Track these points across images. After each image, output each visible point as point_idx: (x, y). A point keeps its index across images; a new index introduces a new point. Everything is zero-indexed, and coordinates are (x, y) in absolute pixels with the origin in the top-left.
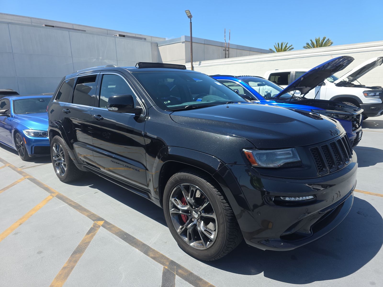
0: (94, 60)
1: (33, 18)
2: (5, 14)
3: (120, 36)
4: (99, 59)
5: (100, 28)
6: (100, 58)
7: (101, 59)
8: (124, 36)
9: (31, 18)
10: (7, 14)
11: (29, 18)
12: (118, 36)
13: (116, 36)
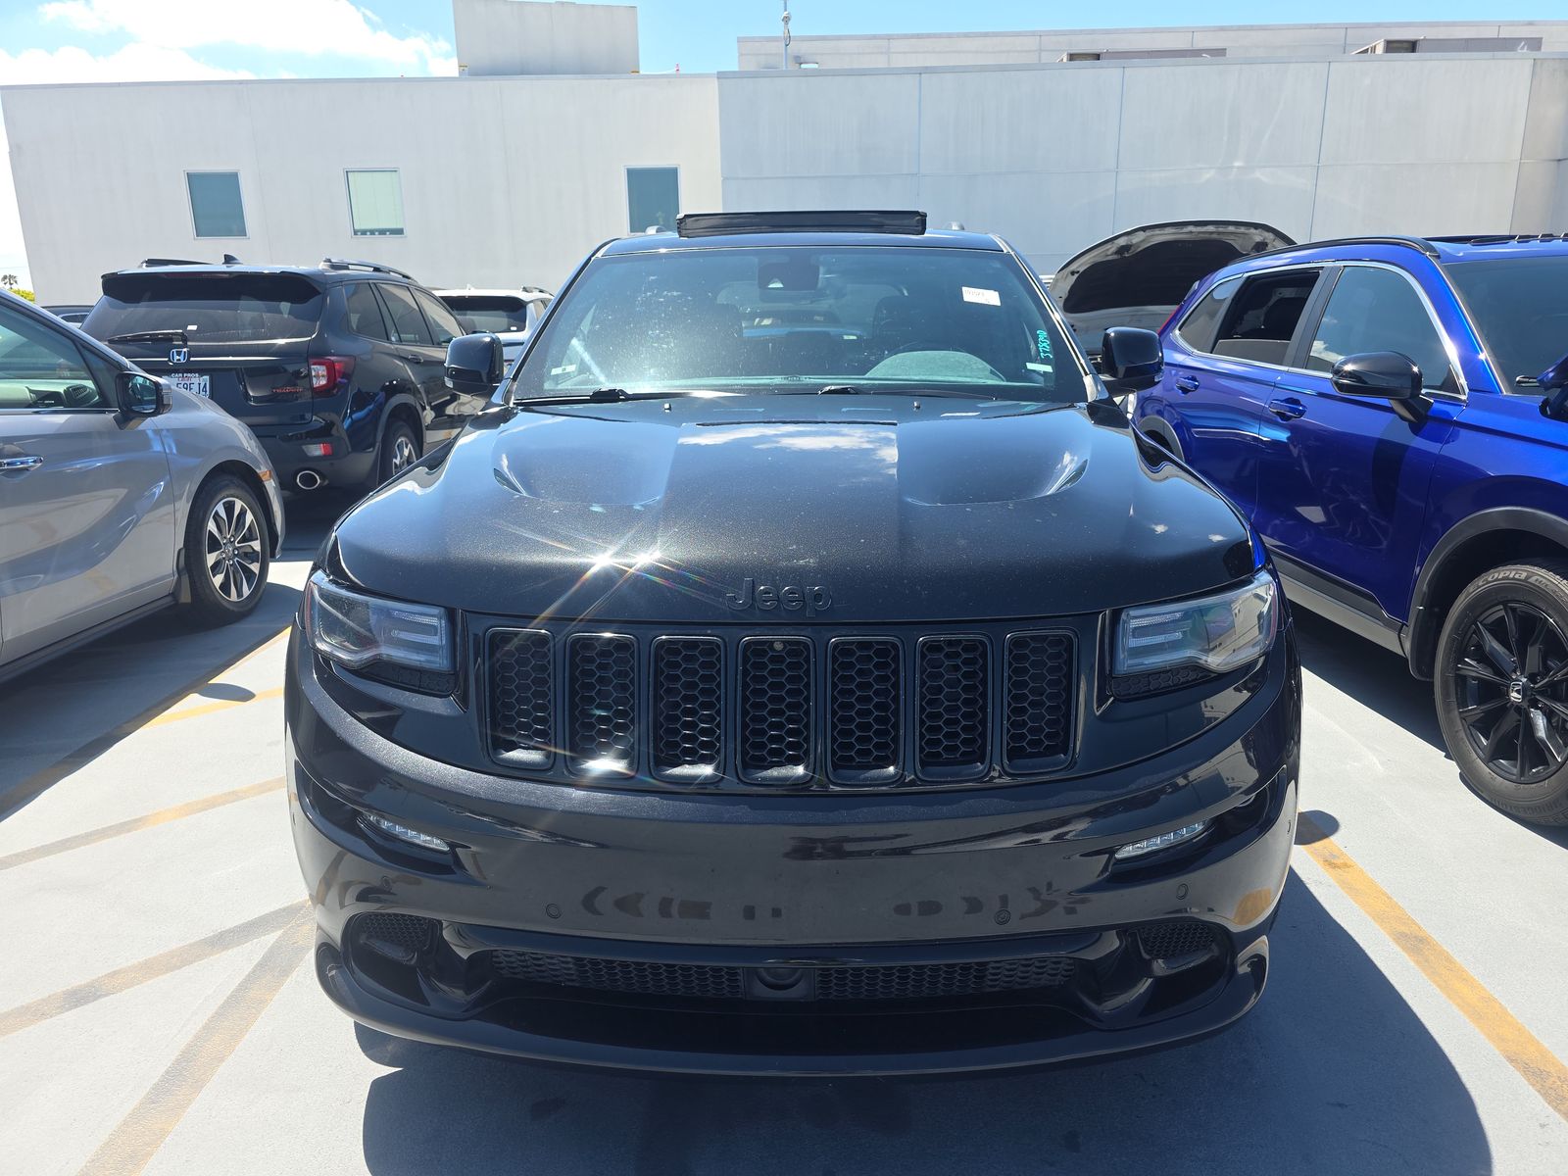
0: (1208, 175)
1: (1048, 33)
2: (959, 35)
3: (1391, 45)
4: (1233, 167)
5: (1317, 27)
6: (1237, 164)
7: (1238, 168)
8: (1412, 46)
9: (1040, 35)
10: (967, 35)
11: (1033, 34)
12: (1380, 49)
13: (1374, 49)
